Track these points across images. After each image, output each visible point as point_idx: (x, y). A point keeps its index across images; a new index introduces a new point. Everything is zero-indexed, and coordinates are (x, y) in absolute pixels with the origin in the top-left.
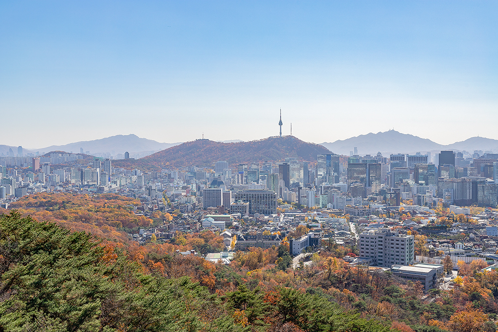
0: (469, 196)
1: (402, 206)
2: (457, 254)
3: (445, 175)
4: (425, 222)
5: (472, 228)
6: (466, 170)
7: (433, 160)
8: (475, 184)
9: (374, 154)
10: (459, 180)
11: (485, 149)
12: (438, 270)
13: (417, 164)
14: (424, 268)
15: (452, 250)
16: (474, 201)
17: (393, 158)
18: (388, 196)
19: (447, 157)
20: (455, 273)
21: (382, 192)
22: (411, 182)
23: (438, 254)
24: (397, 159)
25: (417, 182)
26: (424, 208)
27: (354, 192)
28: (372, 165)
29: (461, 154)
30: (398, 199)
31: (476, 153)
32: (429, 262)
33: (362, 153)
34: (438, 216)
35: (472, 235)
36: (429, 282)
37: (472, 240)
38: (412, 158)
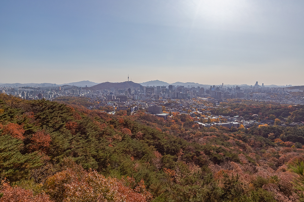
0: (176, 96)
1: (159, 99)
2: (172, 111)
3: (170, 91)
4: (165, 103)
5: (176, 104)
6: (175, 90)
7: (167, 88)
8: (177, 93)
9: (152, 86)
10: (174, 92)
11: (180, 85)
12: (168, 115)
13: (163, 88)
14: (165, 115)
15: (171, 110)
16: (177, 98)
17: (157, 87)
18: (156, 97)
19: (171, 87)
20: (172, 115)
21: (154, 96)
22: (162, 93)
23: (168, 111)
24: (158, 87)
25: (163, 93)
26: (165, 100)
27: (148, 96)
28: (152, 89)
29: (174, 86)
30: (158, 98)
31: (178, 86)
32: (166, 113)
33: (149, 86)
34: (168, 101)
35: (176, 106)
36: (166, 118)
37: (176, 107)
38: (162, 87)
